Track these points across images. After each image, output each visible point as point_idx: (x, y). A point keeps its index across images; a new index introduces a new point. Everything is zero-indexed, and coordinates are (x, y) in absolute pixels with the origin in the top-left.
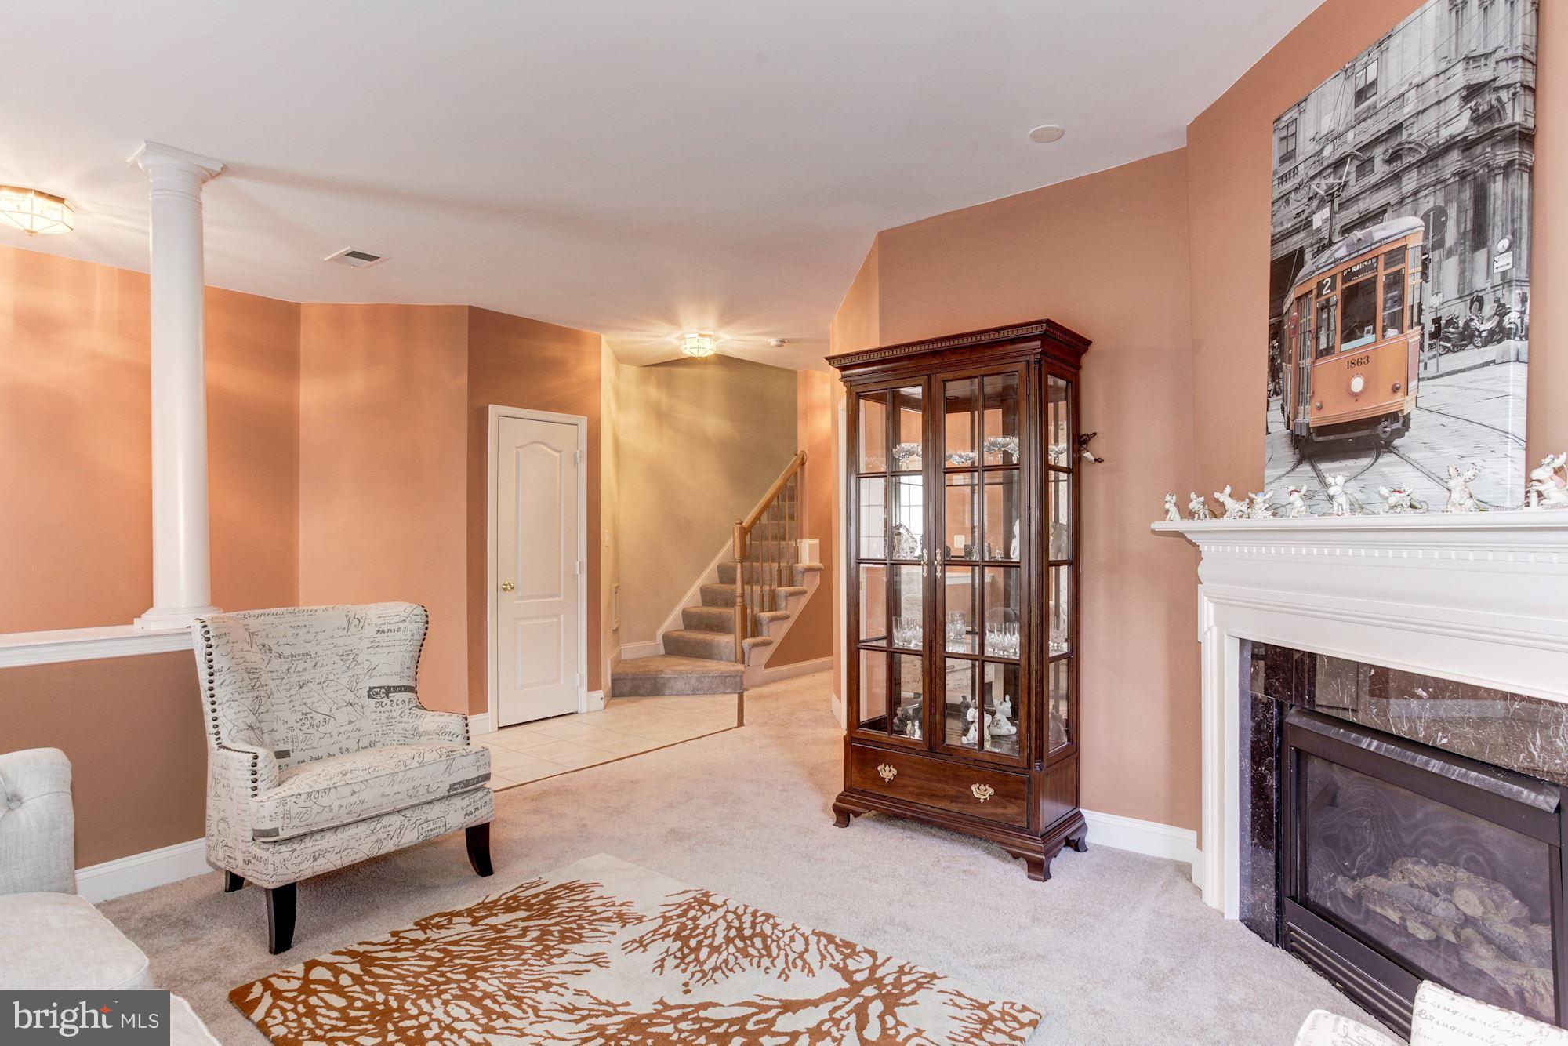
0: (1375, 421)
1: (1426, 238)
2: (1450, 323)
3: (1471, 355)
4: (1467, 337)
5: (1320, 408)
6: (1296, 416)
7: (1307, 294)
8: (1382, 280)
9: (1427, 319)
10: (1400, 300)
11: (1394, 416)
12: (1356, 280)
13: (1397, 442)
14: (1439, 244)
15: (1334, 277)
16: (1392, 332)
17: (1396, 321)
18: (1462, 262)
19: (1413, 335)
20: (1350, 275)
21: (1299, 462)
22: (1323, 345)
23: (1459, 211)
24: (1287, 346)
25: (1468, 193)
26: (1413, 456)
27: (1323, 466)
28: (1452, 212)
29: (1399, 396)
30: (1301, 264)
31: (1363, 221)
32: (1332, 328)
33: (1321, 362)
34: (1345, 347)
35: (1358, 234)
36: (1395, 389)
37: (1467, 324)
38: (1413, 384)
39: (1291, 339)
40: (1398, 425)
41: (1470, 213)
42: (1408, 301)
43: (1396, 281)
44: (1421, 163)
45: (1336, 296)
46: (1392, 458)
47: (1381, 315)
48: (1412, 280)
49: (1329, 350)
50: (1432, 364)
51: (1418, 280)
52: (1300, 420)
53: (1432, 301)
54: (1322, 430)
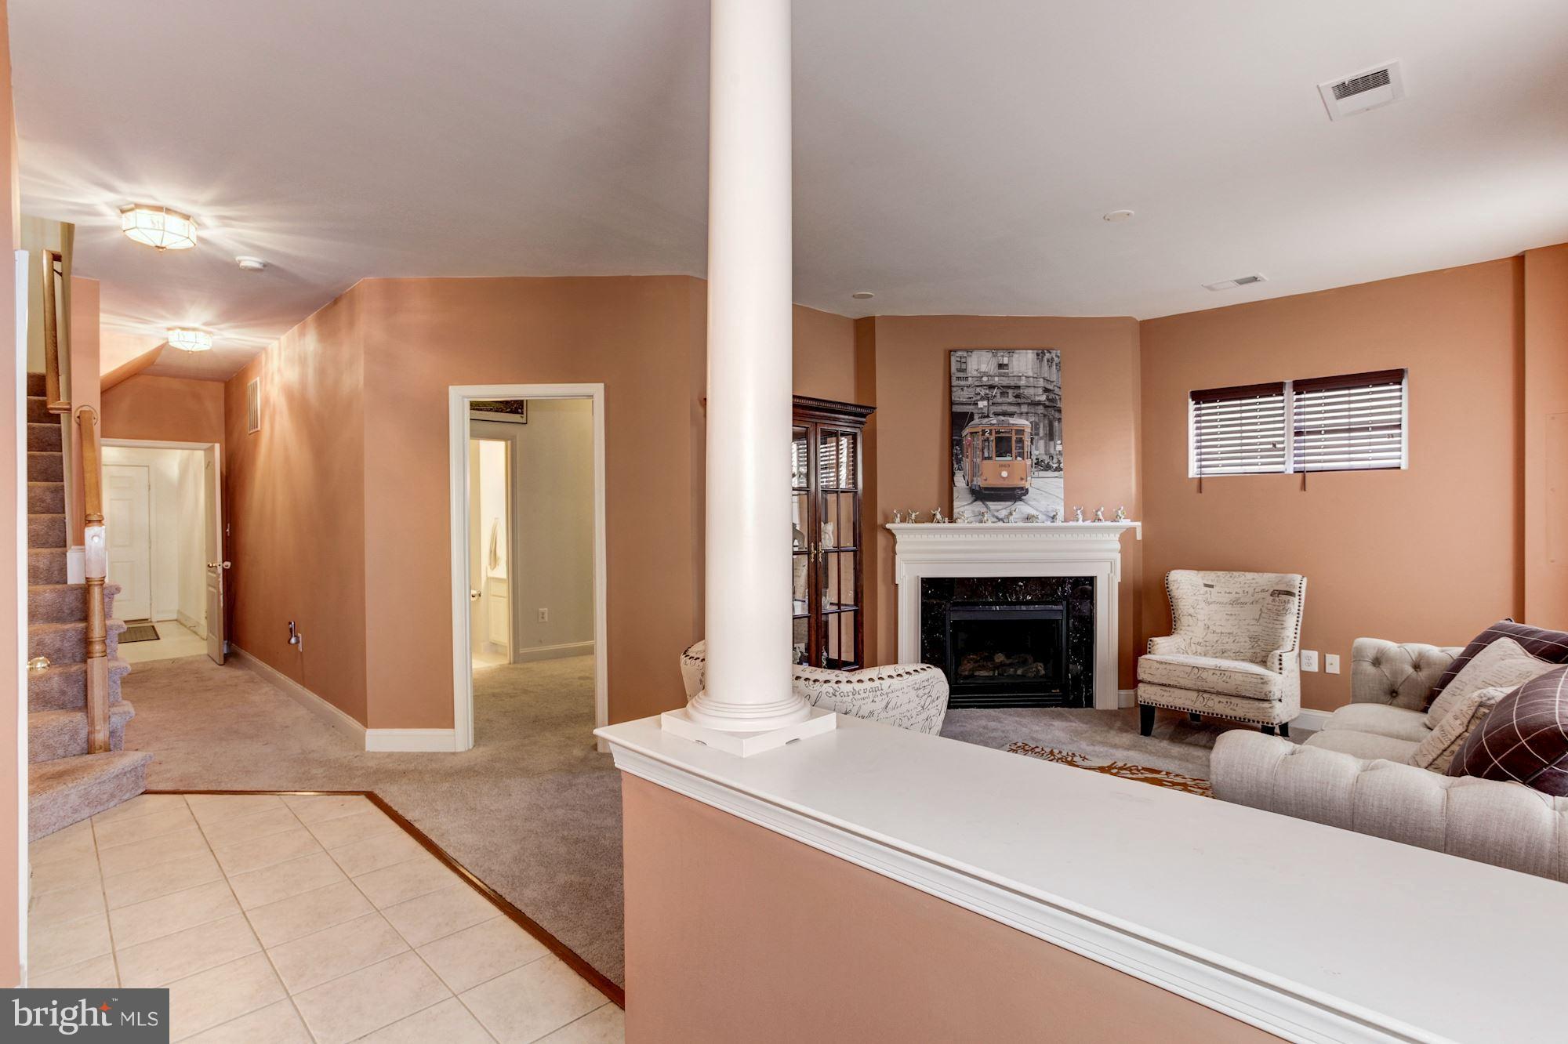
0: (1014, 489)
1: (1032, 430)
2: (1042, 461)
3: (1050, 474)
4: (1048, 468)
5: (986, 480)
6: (972, 481)
7: (976, 433)
8: (1014, 439)
9: (1034, 458)
10: (1023, 448)
11: (1022, 489)
12: (1001, 435)
13: (1023, 497)
14: (1037, 434)
15: (991, 430)
16: (1019, 458)
17: (1021, 455)
18: (1046, 443)
19: (1029, 462)
20: (998, 432)
21: (975, 501)
22: (986, 455)
23: (1044, 426)
24: (965, 451)
25: (1046, 422)
26: (1030, 503)
27: (989, 503)
28: (1041, 426)
29: (1023, 482)
30: (972, 418)
31: (1004, 414)
32: (991, 449)
33: (985, 462)
34: (997, 459)
35: (1002, 418)
36: (1022, 479)
37: (1048, 463)
38: (1029, 478)
39: (967, 449)
40: (1023, 492)
41: (1048, 429)
42: (1026, 450)
43: (1020, 441)
44: (1029, 404)
45: (992, 438)
46: (1022, 503)
47: (1014, 451)
48: (1027, 442)
49: (989, 458)
50: (1036, 473)
51: (1029, 443)
52: (975, 483)
53: (1035, 453)
54: (986, 489)
